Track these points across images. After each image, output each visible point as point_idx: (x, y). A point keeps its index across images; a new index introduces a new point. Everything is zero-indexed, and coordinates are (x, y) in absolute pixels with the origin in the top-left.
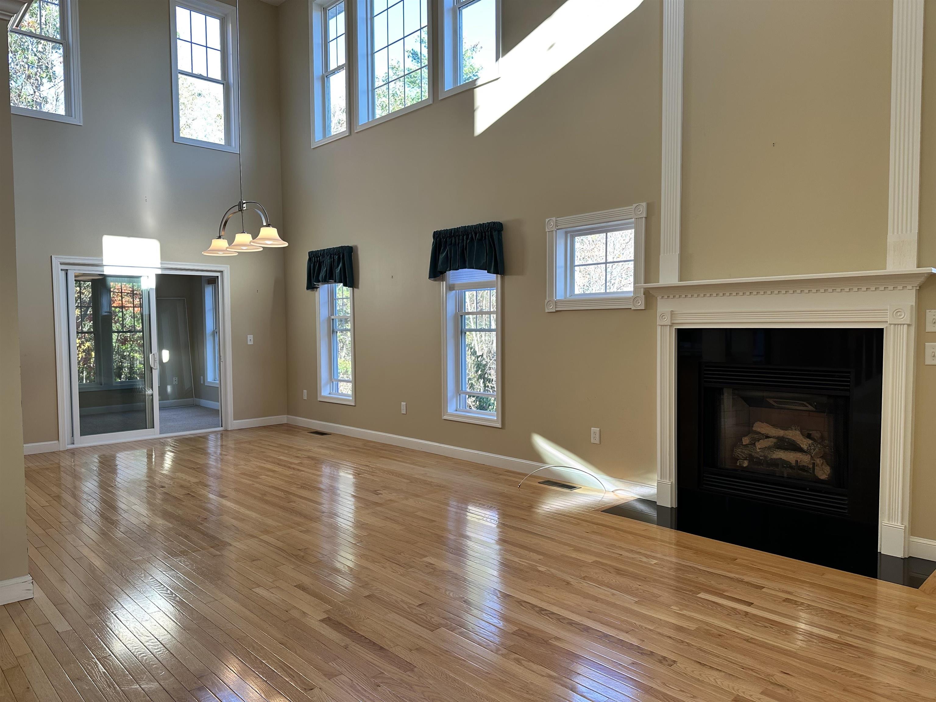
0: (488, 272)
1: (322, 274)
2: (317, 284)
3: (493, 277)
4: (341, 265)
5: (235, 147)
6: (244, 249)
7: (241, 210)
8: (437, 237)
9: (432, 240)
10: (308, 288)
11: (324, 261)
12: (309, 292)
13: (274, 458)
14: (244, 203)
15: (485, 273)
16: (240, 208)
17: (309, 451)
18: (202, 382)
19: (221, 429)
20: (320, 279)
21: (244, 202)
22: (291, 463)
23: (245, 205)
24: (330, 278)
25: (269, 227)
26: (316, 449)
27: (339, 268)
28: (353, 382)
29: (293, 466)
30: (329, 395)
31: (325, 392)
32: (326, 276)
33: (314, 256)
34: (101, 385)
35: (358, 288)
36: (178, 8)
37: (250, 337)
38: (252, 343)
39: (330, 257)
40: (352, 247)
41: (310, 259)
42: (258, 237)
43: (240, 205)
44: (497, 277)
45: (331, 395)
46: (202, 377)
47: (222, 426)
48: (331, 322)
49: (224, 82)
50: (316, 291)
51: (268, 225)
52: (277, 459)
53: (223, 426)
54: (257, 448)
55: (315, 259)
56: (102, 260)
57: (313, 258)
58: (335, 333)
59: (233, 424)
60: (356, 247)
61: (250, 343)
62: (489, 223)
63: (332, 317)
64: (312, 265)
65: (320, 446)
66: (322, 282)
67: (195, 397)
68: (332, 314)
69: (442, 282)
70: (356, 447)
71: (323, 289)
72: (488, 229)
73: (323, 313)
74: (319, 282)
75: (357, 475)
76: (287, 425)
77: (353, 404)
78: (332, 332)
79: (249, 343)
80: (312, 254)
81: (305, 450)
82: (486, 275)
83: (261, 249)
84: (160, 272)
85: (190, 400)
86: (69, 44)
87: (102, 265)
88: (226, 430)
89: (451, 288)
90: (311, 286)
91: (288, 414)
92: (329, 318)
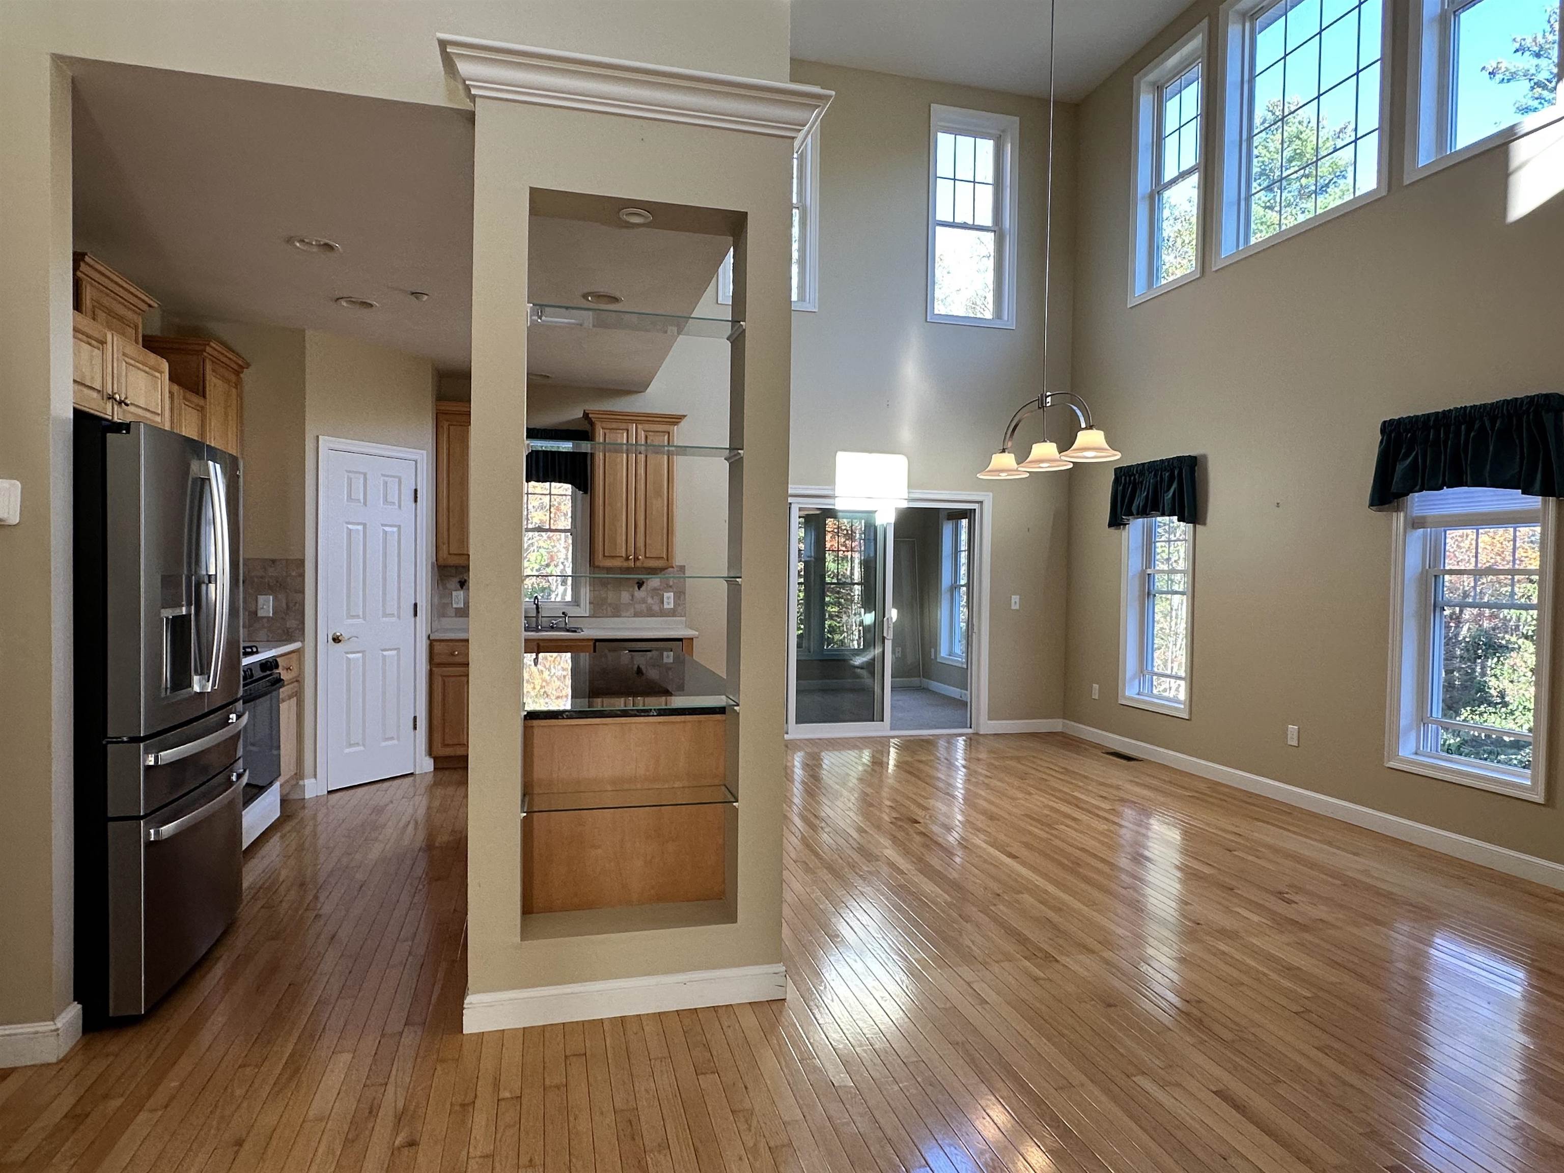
0: (1522, 494)
1: (1138, 502)
2: (1127, 518)
3: (1535, 502)
4: (1174, 486)
5: (1009, 320)
6: (1045, 467)
7: (1042, 406)
8: (1391, 432)
9: (1379, 437)
10: (1110, 525)
11: (1142, 483)
12: (1112, 530)
13: (1066, 793)
14: (1049, 396)
15: (1517, 494)
16: (1042, 403)
17: (1118, 788)
18: (933, 657)
19: (969, 731)
20: (1134, 510)
21: (1048, 394)
22: (1099, 808)
23: (1049, 399)
24: (1152, 507)
25: (1092, 429)
26: (1128, 786)
27: (1172, 490)
28: (1188, 681)
29: (1101, 813)
30: (1137, 697)
31: (1131, 692)
32: (1145, 506)
33: (1124, 475)
34: (810, 652)
35: (1204, 524)
36: (940, 135)
37: (1015, 599)
38: (1017, 607)
39: (1155, 475)
40: (1195, 458)
41: (1117, 481)
42: (1074, 447)
43: (1043, 398)
44: (1545, 503)
45: (1142, 697)
46: (933, 650)
47: (971, 727)
48: (1147, 579)
49: (996, 228)
50: (1124, 528)
51: (1090, 427)
52: (1070, 794)
53: (973, 726)
54: (1033, 772)
55: (1125, 479)
56: (834, 490)
57: (1123, 478)
58: (1152, 596)
59: (987, 725)
60: (1205, 457)
61: (1015, 607)
62: (1531, 399)
63: (1149, 571)
64: (1120, 488)
65: (1131, 781)
66: (1138, 514)
67: (924, 677)
68: (1148, 566)
69: (1395, 514)
70: (1197, 792)
71: (1136, 526)
72: (1528, 409)
73: (1133, 563)
74: (1132, 514)
75: (1188, 834)
76: (1062, 734)
77: (1186, 716)
78: (1148, 594)
79: (1013, 607)
80: (1121, 471)
81: (1111, 786)
82: (1518, 499)
83: (1071, 466)
84: (905, 505)
85: (915, 681)
86: (806, 207)
87: (833, 497)
88: (977, 734)
89: (1416, 523)
90: (1116, 521)
91: (1064, 718)
92: (1143, 571)
